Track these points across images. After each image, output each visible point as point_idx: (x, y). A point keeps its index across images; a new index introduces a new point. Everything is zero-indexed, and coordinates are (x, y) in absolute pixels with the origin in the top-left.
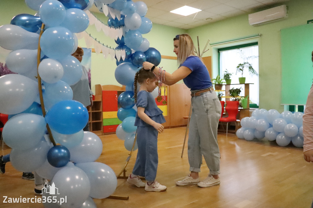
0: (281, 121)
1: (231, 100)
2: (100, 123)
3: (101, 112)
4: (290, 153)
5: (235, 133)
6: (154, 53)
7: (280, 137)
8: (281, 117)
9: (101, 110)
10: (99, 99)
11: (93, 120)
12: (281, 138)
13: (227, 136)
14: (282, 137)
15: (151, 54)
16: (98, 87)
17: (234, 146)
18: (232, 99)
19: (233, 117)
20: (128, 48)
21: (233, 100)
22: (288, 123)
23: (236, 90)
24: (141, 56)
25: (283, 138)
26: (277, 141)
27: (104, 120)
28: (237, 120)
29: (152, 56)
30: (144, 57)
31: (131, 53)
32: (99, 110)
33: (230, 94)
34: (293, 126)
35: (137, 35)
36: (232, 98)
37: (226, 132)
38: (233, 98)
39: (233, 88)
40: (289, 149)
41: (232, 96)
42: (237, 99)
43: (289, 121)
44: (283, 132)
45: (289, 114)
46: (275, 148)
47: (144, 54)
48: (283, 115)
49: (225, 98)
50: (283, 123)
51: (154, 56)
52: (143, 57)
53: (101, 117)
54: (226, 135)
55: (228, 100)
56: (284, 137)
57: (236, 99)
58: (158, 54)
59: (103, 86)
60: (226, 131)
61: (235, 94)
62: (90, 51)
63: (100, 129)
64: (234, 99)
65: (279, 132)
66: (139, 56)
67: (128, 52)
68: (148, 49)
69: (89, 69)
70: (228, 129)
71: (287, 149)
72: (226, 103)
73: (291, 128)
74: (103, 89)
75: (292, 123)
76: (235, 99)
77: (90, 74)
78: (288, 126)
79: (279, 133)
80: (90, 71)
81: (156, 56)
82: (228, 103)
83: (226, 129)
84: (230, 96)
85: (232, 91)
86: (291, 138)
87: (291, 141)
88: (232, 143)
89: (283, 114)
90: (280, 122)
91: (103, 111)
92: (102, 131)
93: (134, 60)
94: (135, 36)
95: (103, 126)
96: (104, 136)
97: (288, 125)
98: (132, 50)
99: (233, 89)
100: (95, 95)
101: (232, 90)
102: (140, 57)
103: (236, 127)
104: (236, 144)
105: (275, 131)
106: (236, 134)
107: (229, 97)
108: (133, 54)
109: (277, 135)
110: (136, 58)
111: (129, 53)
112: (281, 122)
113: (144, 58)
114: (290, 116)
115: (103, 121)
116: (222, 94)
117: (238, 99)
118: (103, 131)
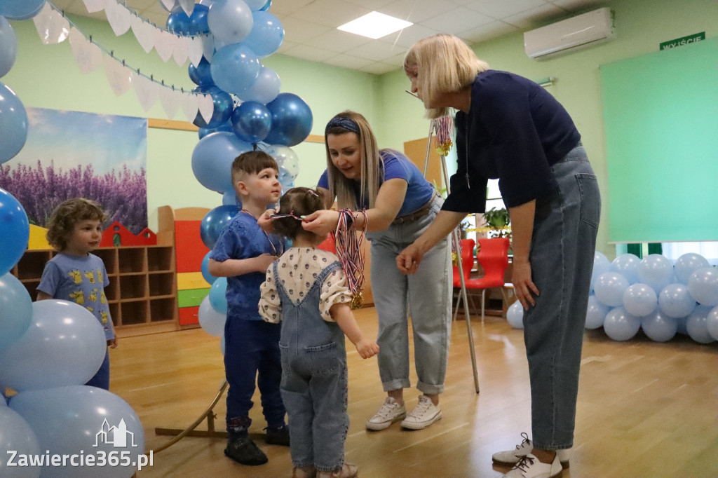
0: (615, 278)
1: (489, 237)
2: (171, 302)
3: (171, 275)
4: (641, 357)
5: (502, 316)
6: (293, 107)
7: (613, 318)
8: (614, 269)
9: (172, 270)
10: (166, 241)
11: (151, 295)
12: (615, 322)
13: (483, 323)
14: (618, 318)
15: (287, 109)
16: (165, 212)
17: (501, 345)
18: (492, 234)
19: (495, 278)
20: (223, 92)
21: (494, 236)
22: (631, 284)
23: (500, 211)
24: (258, 112)
25: (620, 320)
26: (606, 330)
27: (179, 292)
28: (507, 285)
29: (289, 114)
30: (266, 115)
31: (231, 106)
32: (168, 269)
33: (487, 222)
34: (643, 290)
35: (243, 56)
36: (491, 231)
37: (480, 315)
38: (495, 232)
39: (494, 208)
40: (638, 347)
41: (493, 227)
42: (504, 232)
43: (633, 279)
44: (622, 306)
45: (631, 260)
46: (604, 346)
47: (266, 109)
48: (619, 265)
49: (474, 233)
50: (620, 284)
51: (295, 113)
52: (262, 115)
53: (174, 286)
54: (480, 321)
55: (483, 237)
56: (622, 317)
57: (501, 235)
58: (304, 111)
59: (176, 211)
60: (481, 311)
61: (498, 222)
62: (145, 125)
63: (171, 318)
64: (496, 235)
65: (611, 305)
66: (253, 114)
67: (222, 103)
68: (276, 96)
69: (142, 168)
70: (486, 308)
71: (633, 347)
72: (479, 245)
73: (640, 294)
74: (176, 218)
75: (639, 282)
76: (498, 233)
77: (145, 181)
78: (631, 290)
79: (610, 308)
80: (143, 173)
81: (300, 114)
82: (483, 243)
83: (480, 308)
84: (487, 226)
85: (492, 215)
86: (641, 319)
87: (641, 329)
88: (496, 338)
89: (618, 261)
90: (611, 282)
91: (177, 272)
92: (175, 320)
93: (239, 125)
94: (238, 58)
95: (179, 308)
96: (180, 332)
97: (631, 286)
98: (234, 98)
99: (494, 210)
100: (158, 233)
101: (491, 211)
102: (256, 115)
103: (506, 301)
104: (506, 340)
105: (601, 304)
106: (506, 318)
107: (484, 230)
108: (238, 108)
109: (606, 314)
110: (245, 119)
111: (224, 107)
112: (614, 282)
113: (265, 118)
114: (635, 266)
115: (177, 296)
116: (467, 224)
117: (506, 233)
118: (179, 319)
